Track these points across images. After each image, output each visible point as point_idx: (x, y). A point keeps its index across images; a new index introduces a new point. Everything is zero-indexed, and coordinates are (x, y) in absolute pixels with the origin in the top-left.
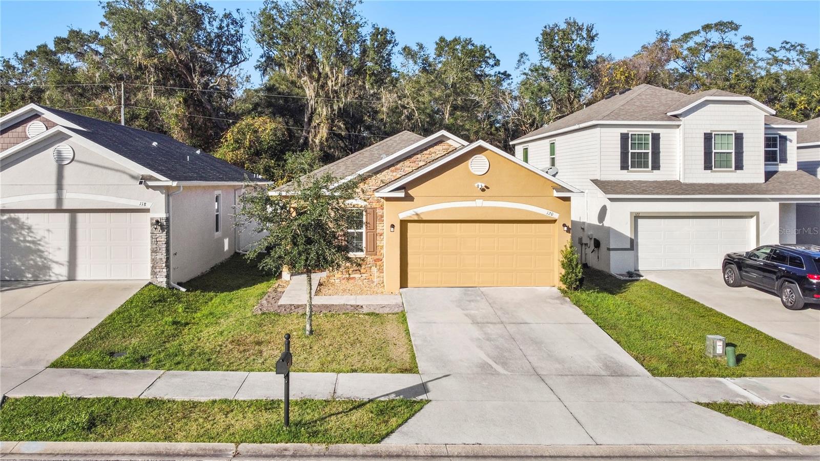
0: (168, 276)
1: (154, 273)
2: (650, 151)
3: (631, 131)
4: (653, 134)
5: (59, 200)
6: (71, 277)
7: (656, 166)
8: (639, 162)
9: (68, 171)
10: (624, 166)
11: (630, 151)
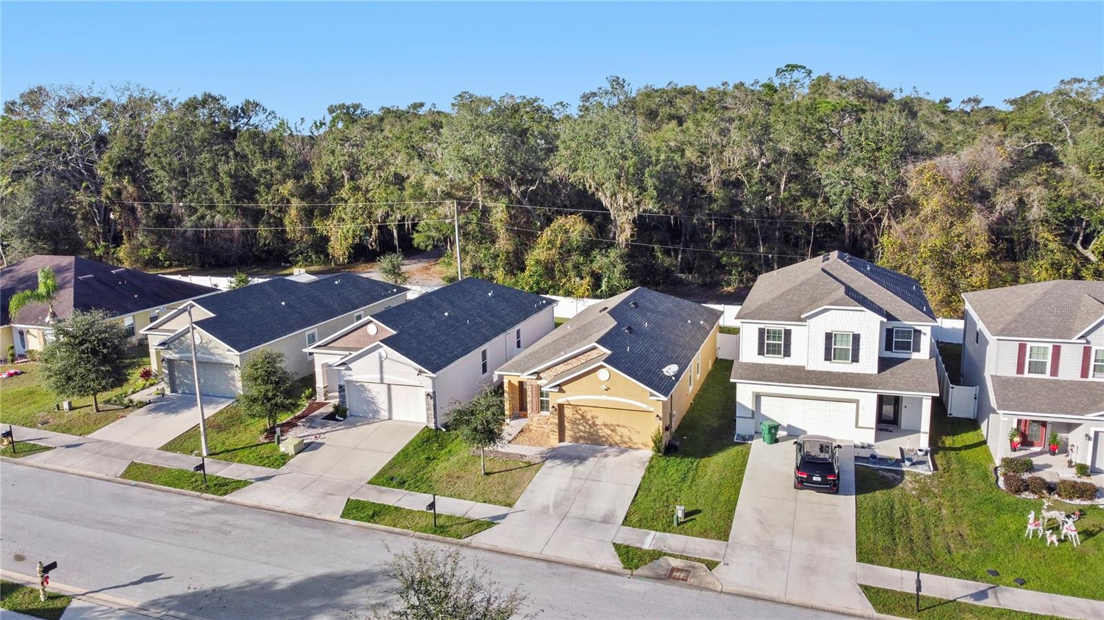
0: (436, 423)
1: (428, 421)
2: (782, 343)
3: (767, 327)
4: (785, 330)
5: (382, 379)
6: (390, 419)
7: (787, 353)
8: (774, 350)
9: (386, 363)
10: (761, 352)
11: (766, 342)
